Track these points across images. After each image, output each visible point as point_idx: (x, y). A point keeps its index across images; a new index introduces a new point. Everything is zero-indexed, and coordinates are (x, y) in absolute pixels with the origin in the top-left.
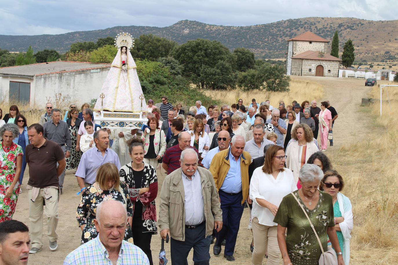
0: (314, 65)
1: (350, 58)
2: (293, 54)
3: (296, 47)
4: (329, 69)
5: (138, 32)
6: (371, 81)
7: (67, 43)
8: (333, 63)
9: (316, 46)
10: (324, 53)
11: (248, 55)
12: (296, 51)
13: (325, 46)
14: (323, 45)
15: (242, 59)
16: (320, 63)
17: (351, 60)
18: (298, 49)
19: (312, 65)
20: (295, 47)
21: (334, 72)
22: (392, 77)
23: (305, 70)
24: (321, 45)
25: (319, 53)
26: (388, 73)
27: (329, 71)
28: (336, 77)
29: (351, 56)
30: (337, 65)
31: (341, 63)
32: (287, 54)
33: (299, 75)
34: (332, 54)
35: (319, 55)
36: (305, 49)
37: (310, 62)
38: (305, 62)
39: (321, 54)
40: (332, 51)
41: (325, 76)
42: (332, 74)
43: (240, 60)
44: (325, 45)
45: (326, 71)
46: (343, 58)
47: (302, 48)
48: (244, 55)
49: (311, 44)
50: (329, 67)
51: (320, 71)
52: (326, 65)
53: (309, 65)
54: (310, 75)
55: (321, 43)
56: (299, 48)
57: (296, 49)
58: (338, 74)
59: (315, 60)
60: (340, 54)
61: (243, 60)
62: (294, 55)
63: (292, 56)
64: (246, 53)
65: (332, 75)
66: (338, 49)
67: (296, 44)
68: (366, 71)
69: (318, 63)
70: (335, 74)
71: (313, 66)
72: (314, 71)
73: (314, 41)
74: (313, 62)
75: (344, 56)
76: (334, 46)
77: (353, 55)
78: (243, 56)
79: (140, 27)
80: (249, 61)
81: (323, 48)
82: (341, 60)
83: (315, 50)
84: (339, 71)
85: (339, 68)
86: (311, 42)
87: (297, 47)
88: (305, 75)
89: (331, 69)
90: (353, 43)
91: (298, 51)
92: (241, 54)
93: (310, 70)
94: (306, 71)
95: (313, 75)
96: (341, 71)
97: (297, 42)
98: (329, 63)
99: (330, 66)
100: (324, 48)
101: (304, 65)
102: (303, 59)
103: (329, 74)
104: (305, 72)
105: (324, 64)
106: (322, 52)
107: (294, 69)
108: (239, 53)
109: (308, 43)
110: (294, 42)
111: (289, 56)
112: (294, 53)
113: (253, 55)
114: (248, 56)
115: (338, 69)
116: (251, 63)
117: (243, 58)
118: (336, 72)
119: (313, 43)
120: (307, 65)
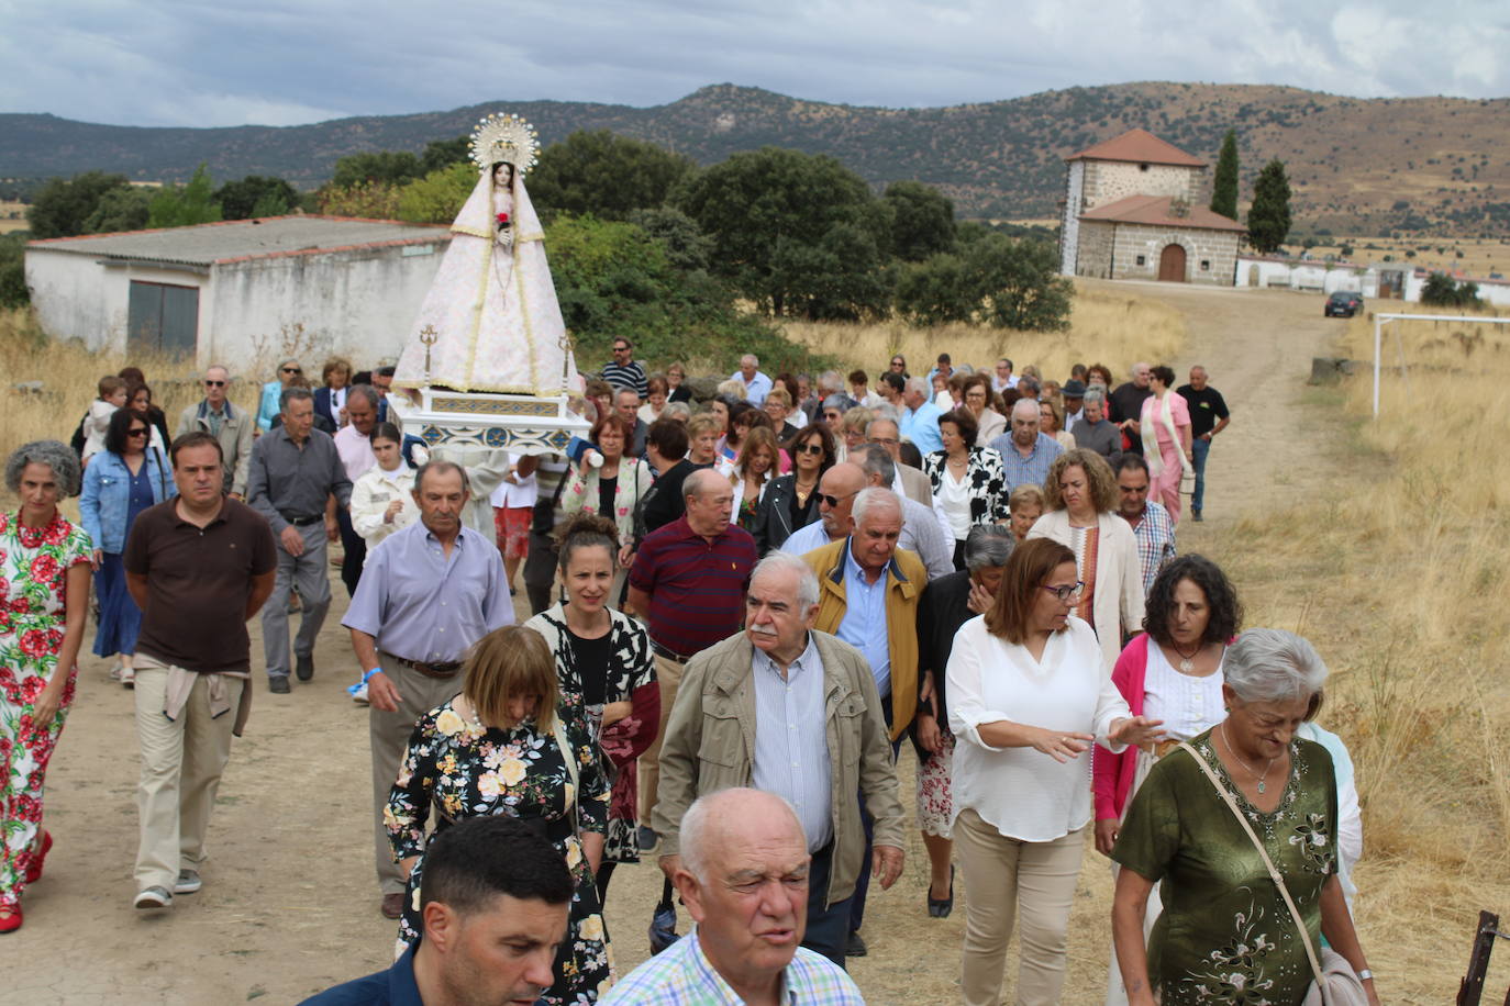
0: (1155, 243)
1: (1276, 221)
2: (1084, 203)
3: (1094, 183)
4: (1203, 258)
5: (563, 122)
6: (1345, 300)
7: (324, 154)
8: (1217, 238)
9: (1162, 181)
10: (1188, 204)
11: (932, 204)
12: (1093, 195)
13: (1191, 181)
14: (1185, 175)
15: (912, 218)
16: (1175, 237)
17: (1280, 229)
18: (1102, 188)
19: (1149, 243)
20: (1090, 183)
21: (1220, 267)
22: (1414, 287)
23: (1121, 261)
24: (1180, 178)
25: (1173, 203)
26: (1401, 276)
27: (1205, 263)
28: (1226, 285)
29: (1278, 216)
30: (1229, 244)
31: (1244, 238)
32: (1065, 203)
33: (1103, 277)
34: (1215, 209)
35: (1171, 211)
36: (1124, 190)
37: (1141, 233)
38: (1123, 234)
39: (1179, 208)
40: (1215, 197)
41: (1190, 282)
42: (1217, 274)
43: (904, 223)
44: (1192, 176)
45: (1193, 265)
46: (1251, 223)
47: (1115, 186)
48: (920, 205)
49: (1144, 174)
50: (1205, 250)
51: (1173, 264)
52: (1195, 246)
53: (1136, 244)
54: (1140, 277)
55: (1178, 171)
56: (1105, 183)
57: (1093, 189)
58: (1235, 276)
60: (1244, 206)
61: (916, 222)
62: (1087, 210)
63: (1082, 212)
64: (927, 199)
65: (1215, 279)
66: (1237, 192)
67: (1094, 172)
68: (1329, 268)
69: (1168, 237)
70: (1225, 275)
71: (1153, 245)
72: (1152, 264)
73: (1155, 164)
74: (1152, 233)
75: (1255, 215)
76: (1224, 180)
77: (1286, 213)
78: (917, 210)
79: (568, 105)
80: (935, 225)
81: (1185, 187)
82: (1246, 228)
83: (1159, 194)
84: (1236, 264)
85: (1239, 256)
86: (1144, 166)
87: (1099, 182)
88: (1124, 277)
89: (1209, 259)
90: (1286, 172)
91: (1100, 195)
92: (908, 202)
93: (1141, 260)
94: (1128, 262)
95: (1149, 278)
96: (1244, 267)
97: (1099, 166)
98: (1204, 237)
99: (1209, 248)
100: (1191, 187)
101: (1121, 243)
102: (1115, 223)
103: (1205, 275)
104: (1124, 268)
105: (1188, 240)
106: (1181, 201)
107: (1085, 257)
108: (902, 199)
109: (1135, 169)
110: (1090, 166)
111: (1069, 212)
112: (1089, 203)
113: (949, 207)
114: (933, 210)
115: (1234, 260)
116: (943, 233)
117: (917, 214)
118: (1227, 269)
119: (1152, 170)
120: (1129, 243)
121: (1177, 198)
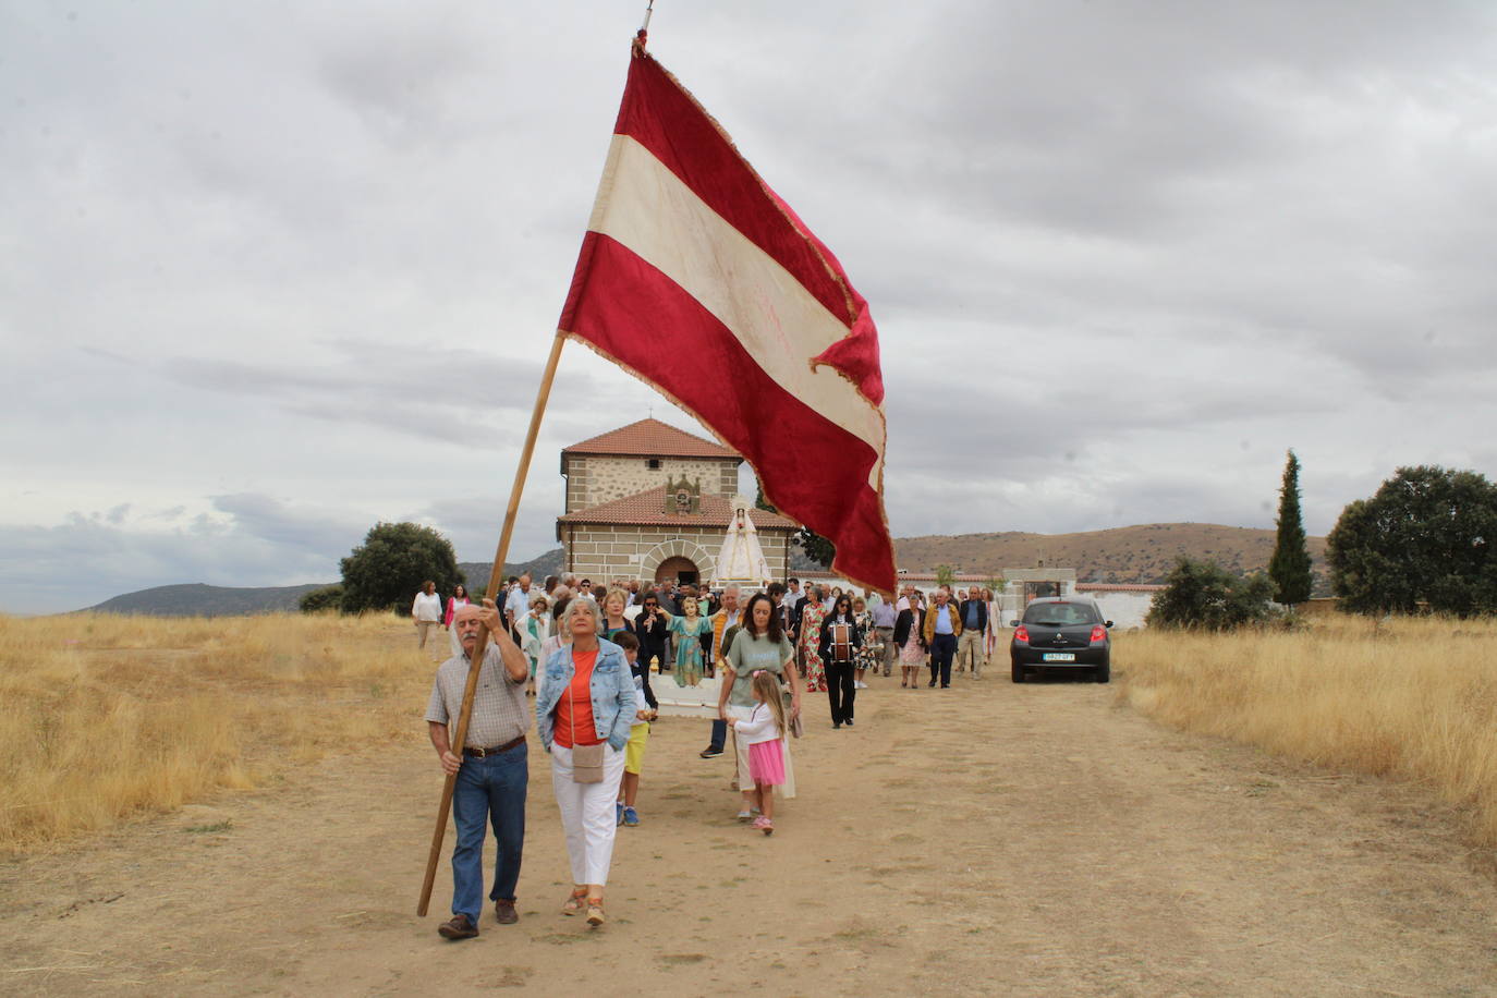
0: (644, 557)
3: (584, 489)
10: (696, 490)
11: (415, 548)
13: (724, 482)
14: (714, 473)
15: (392, 565)
16: (678, 546)
18: (595, 495)
19: (633, 558)
20: (577, 489)
25: (671, 489)
31: (796, 541)
35: (668, 502)
37: (618, 540)
38: (589, 545)
39: (683, 497)
43: (380, 574)
44: (724, 473)
47: (615, 492)
49: (654, 472)
53: (611, 560)
55: (704, 467)
56: (600, 489)
57: (582, 498)
59: (645, 527)
64: (413, 542)
67: (583, 473)
69: (666, 547)
71: (640, 560)
73: (670, 457)
74: (637, 539)
78: (397, 556)
86: (654, 463)
87: (590, 487)
97: (589, 464)
100: (723, 489)
101: (585, 559)
105: (700, 550)
109: (641, 465)
114: (417, 555)
117: (397, 561)
119: (665, 465)
120: (600, 560)
121: (676, 481)
